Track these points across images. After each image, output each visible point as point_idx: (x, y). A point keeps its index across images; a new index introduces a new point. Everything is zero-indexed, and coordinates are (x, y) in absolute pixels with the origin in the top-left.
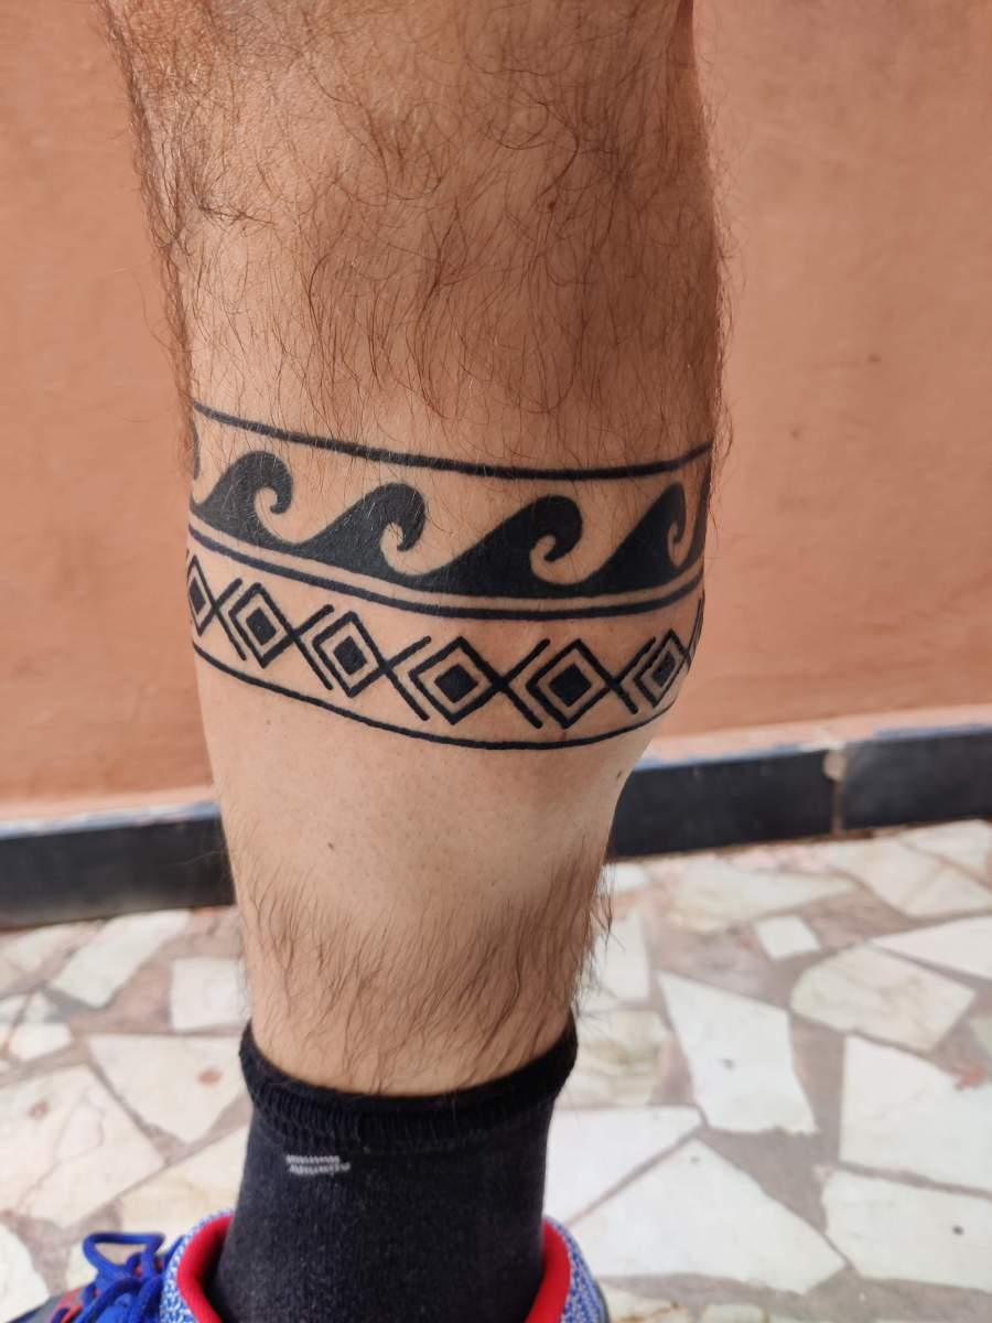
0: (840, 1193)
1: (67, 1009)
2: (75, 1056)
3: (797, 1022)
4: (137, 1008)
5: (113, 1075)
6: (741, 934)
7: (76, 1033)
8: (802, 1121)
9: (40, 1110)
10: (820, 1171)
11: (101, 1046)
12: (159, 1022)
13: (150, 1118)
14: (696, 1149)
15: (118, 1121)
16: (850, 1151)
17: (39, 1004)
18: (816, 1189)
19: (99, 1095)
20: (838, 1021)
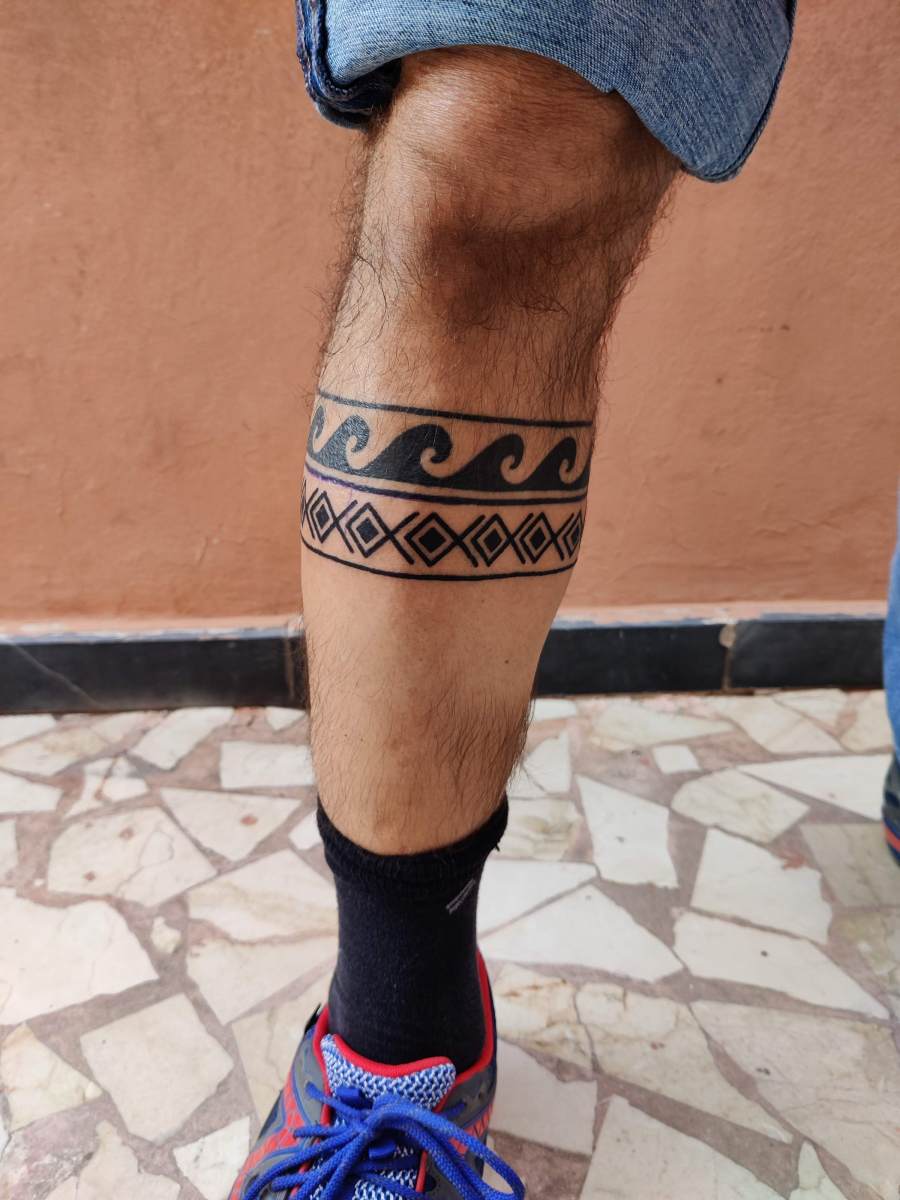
0: (687, 926)
1: (143, 769)
2: (151, 800)
3: (675, 816)
4: (194, 772)
5: (179, 815)
6: (641, 754)
7: (150, 786)
8: (668, 879)
9: (127, 834)
10: (675, 911)
11: (169, 795)
12: (212, 782)
13: (207, 844)
14: (590, 890)
15: (183, 845)
16: (699, 900)
17: (123, 765)
18: (672, 922)
19: (169, 827)
20: (705, 818)
